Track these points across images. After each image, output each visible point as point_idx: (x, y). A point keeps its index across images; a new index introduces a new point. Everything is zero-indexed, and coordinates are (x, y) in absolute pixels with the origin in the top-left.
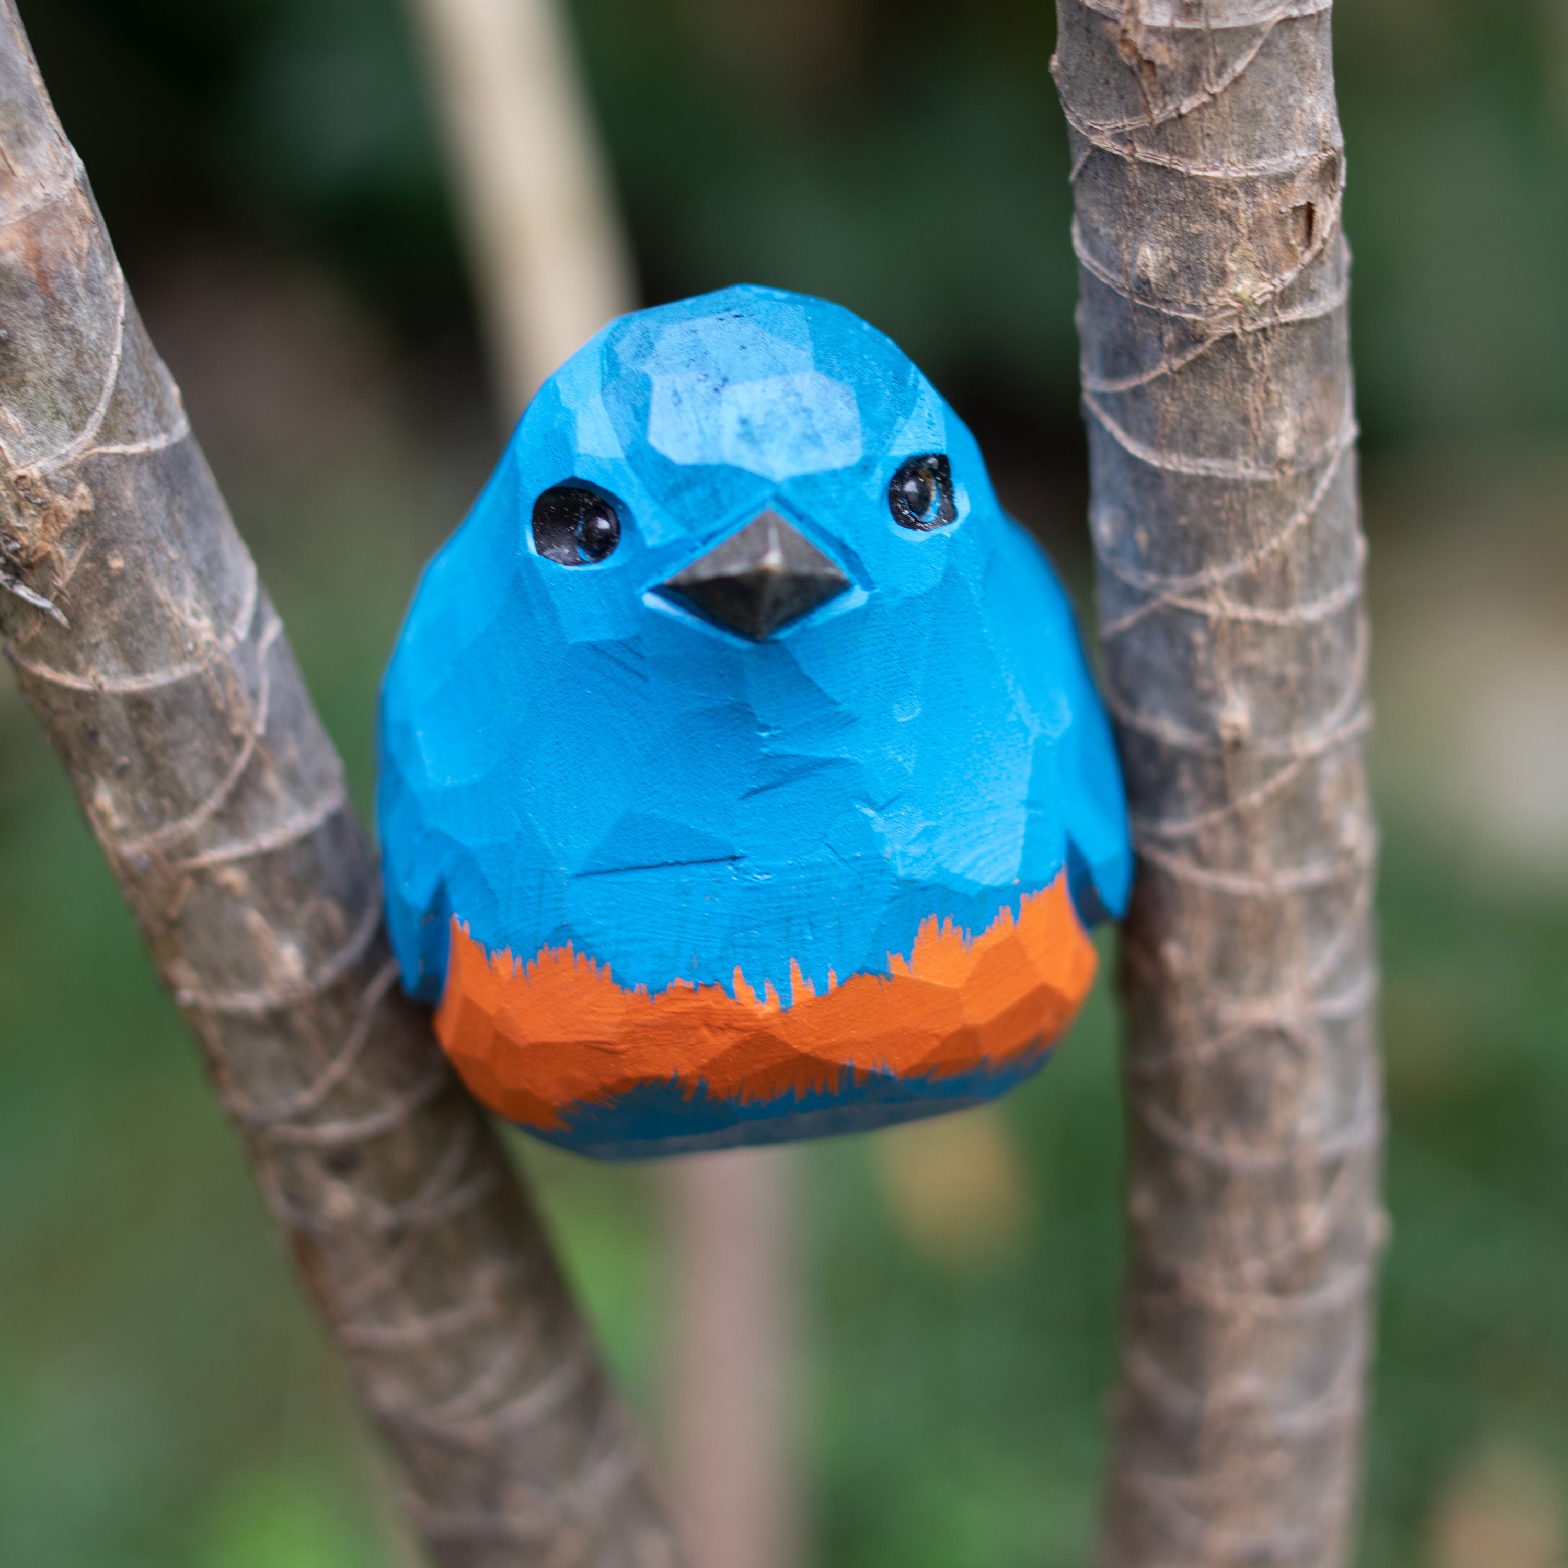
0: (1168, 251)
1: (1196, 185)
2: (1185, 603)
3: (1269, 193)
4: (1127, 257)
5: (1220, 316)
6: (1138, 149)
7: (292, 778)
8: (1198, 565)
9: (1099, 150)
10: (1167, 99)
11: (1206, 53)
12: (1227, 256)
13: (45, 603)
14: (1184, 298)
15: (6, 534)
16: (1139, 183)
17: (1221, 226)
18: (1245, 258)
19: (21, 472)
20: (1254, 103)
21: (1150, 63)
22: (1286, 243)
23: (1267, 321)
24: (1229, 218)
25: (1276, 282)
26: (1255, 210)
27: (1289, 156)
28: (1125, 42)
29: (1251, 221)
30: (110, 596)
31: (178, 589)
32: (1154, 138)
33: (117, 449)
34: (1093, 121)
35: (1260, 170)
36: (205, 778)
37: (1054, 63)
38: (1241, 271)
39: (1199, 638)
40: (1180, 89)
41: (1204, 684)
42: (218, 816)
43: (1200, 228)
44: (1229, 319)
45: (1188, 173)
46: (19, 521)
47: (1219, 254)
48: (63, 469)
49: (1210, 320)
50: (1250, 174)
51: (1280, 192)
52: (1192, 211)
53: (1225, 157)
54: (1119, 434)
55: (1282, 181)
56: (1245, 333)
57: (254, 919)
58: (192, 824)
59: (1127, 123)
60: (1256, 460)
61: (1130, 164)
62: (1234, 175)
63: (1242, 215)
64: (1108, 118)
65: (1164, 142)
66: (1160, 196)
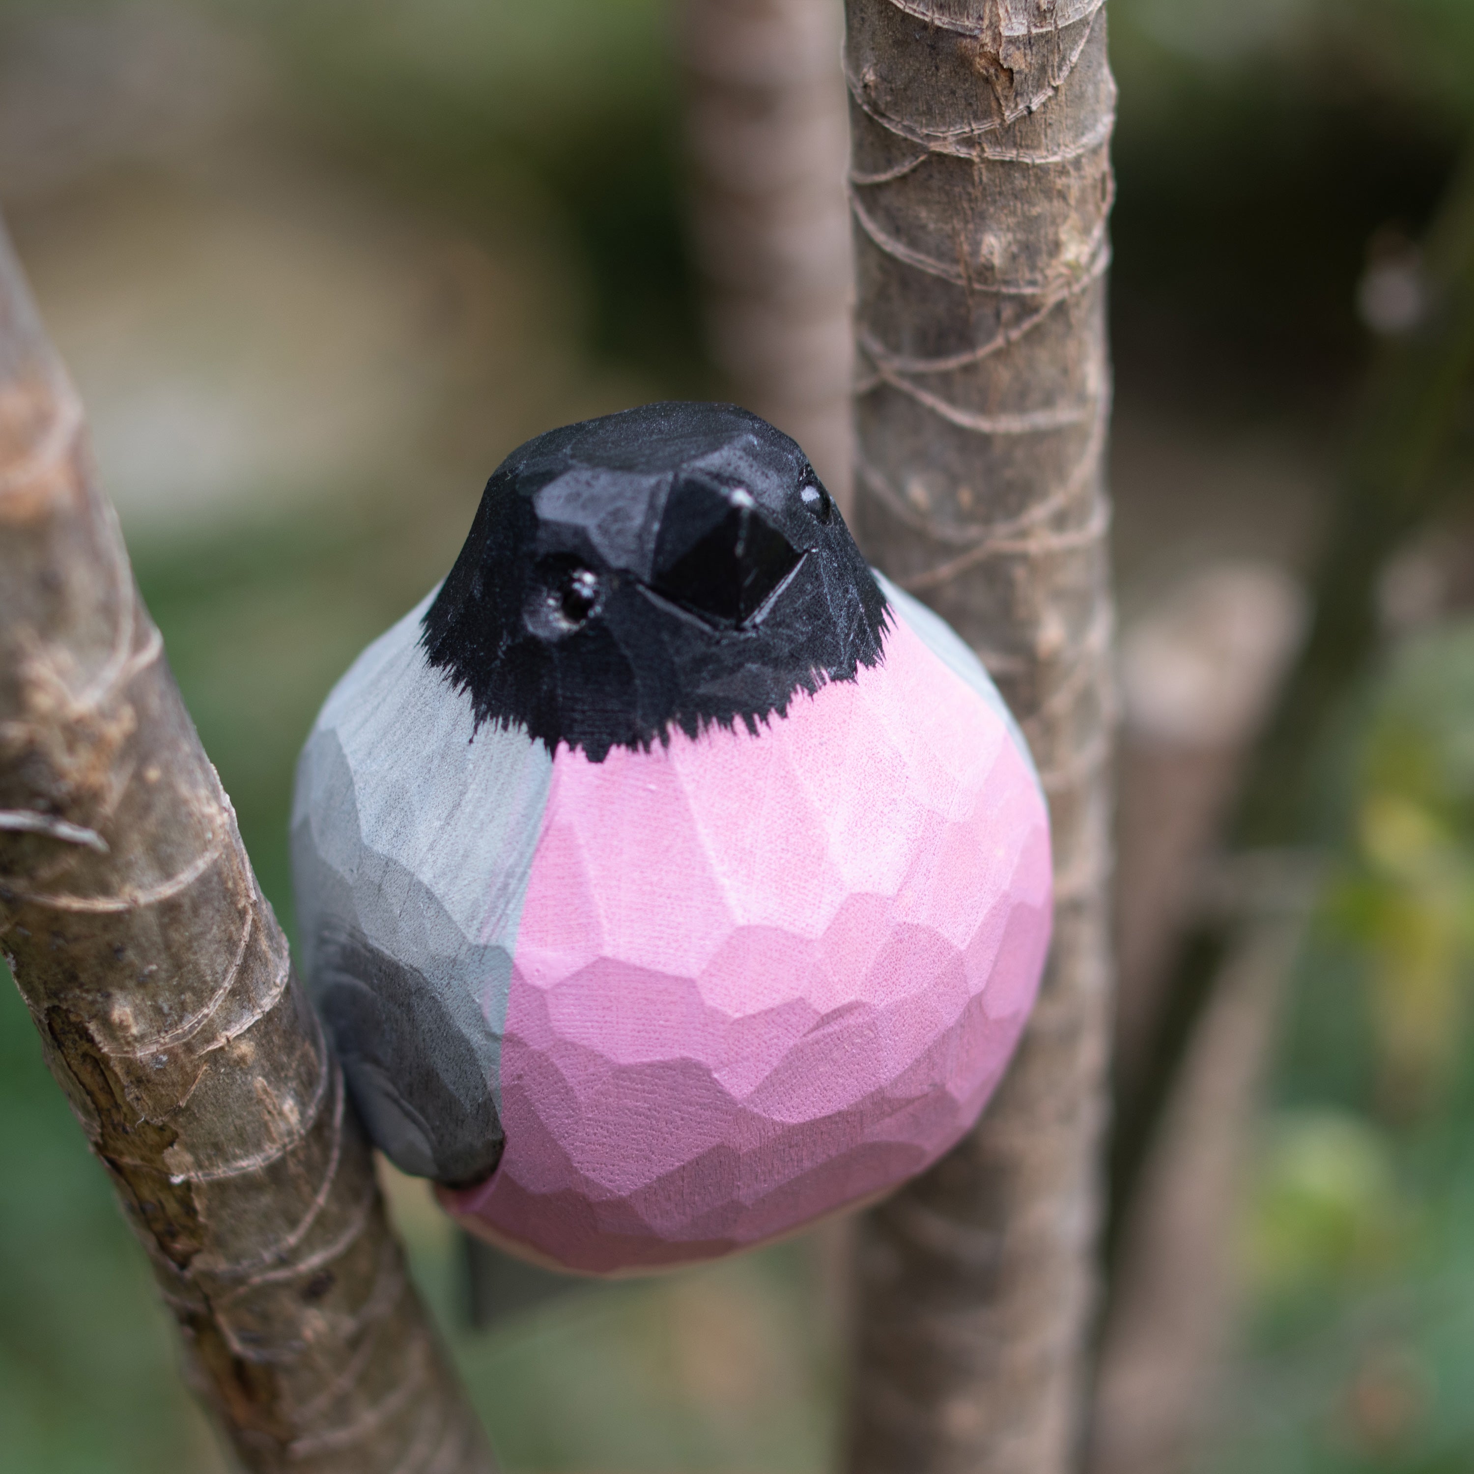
0: (1010, 236)
1: (1039, 172)
2: (1009, 546)
3: (1088, 167)
4: (966, 248)
5: (1054, 285)
6: (987, 149)
8: (1020, 508)
9: (940, 155)
10: (1019, 99)
11: (1052, 52)
12: (1060, 229)
13: (88, 835)
14: (1023, 275)
16: (985, 179)
17: (1057, 204)
18: (1073, 227)
19: (77, 710)
20: (1080, 86)
21: (1009, 70)
23: (1084, 279)
24: (1063, 195)
25: (1090, 242)
26: (1081, 182)
27: (1098, 127)
28: (982, 54)
29: (1077, 194)
30: (147, 808)
32: (1002, 137)
34: (931, 129)
35: (1083, 146)
36: (221, 961)
38: (1070, 240)
39: (1020, 574)
40: (1030, 89)
41: (1022, 613)
42: (233, 993)
43: (1039, 210)
44: (1062, 286)
45: (1033, 163)
47: (1054, 229)
49: (1046, 290)
50: (1078, 151)
51: (1094, 162)
52: (1033, 196)
53: (1061, 141)
54: (942, 407)
56: (1071, 295)
57: (260, 1082)
58: (211, 1009)
59: (978, 128)
60: (1070, 404)
61: (978, 164)
62: (1068, 156)
63: (1072, 190)
64: (951, 124)
65: (1012, 139)
66: (1004, 188)
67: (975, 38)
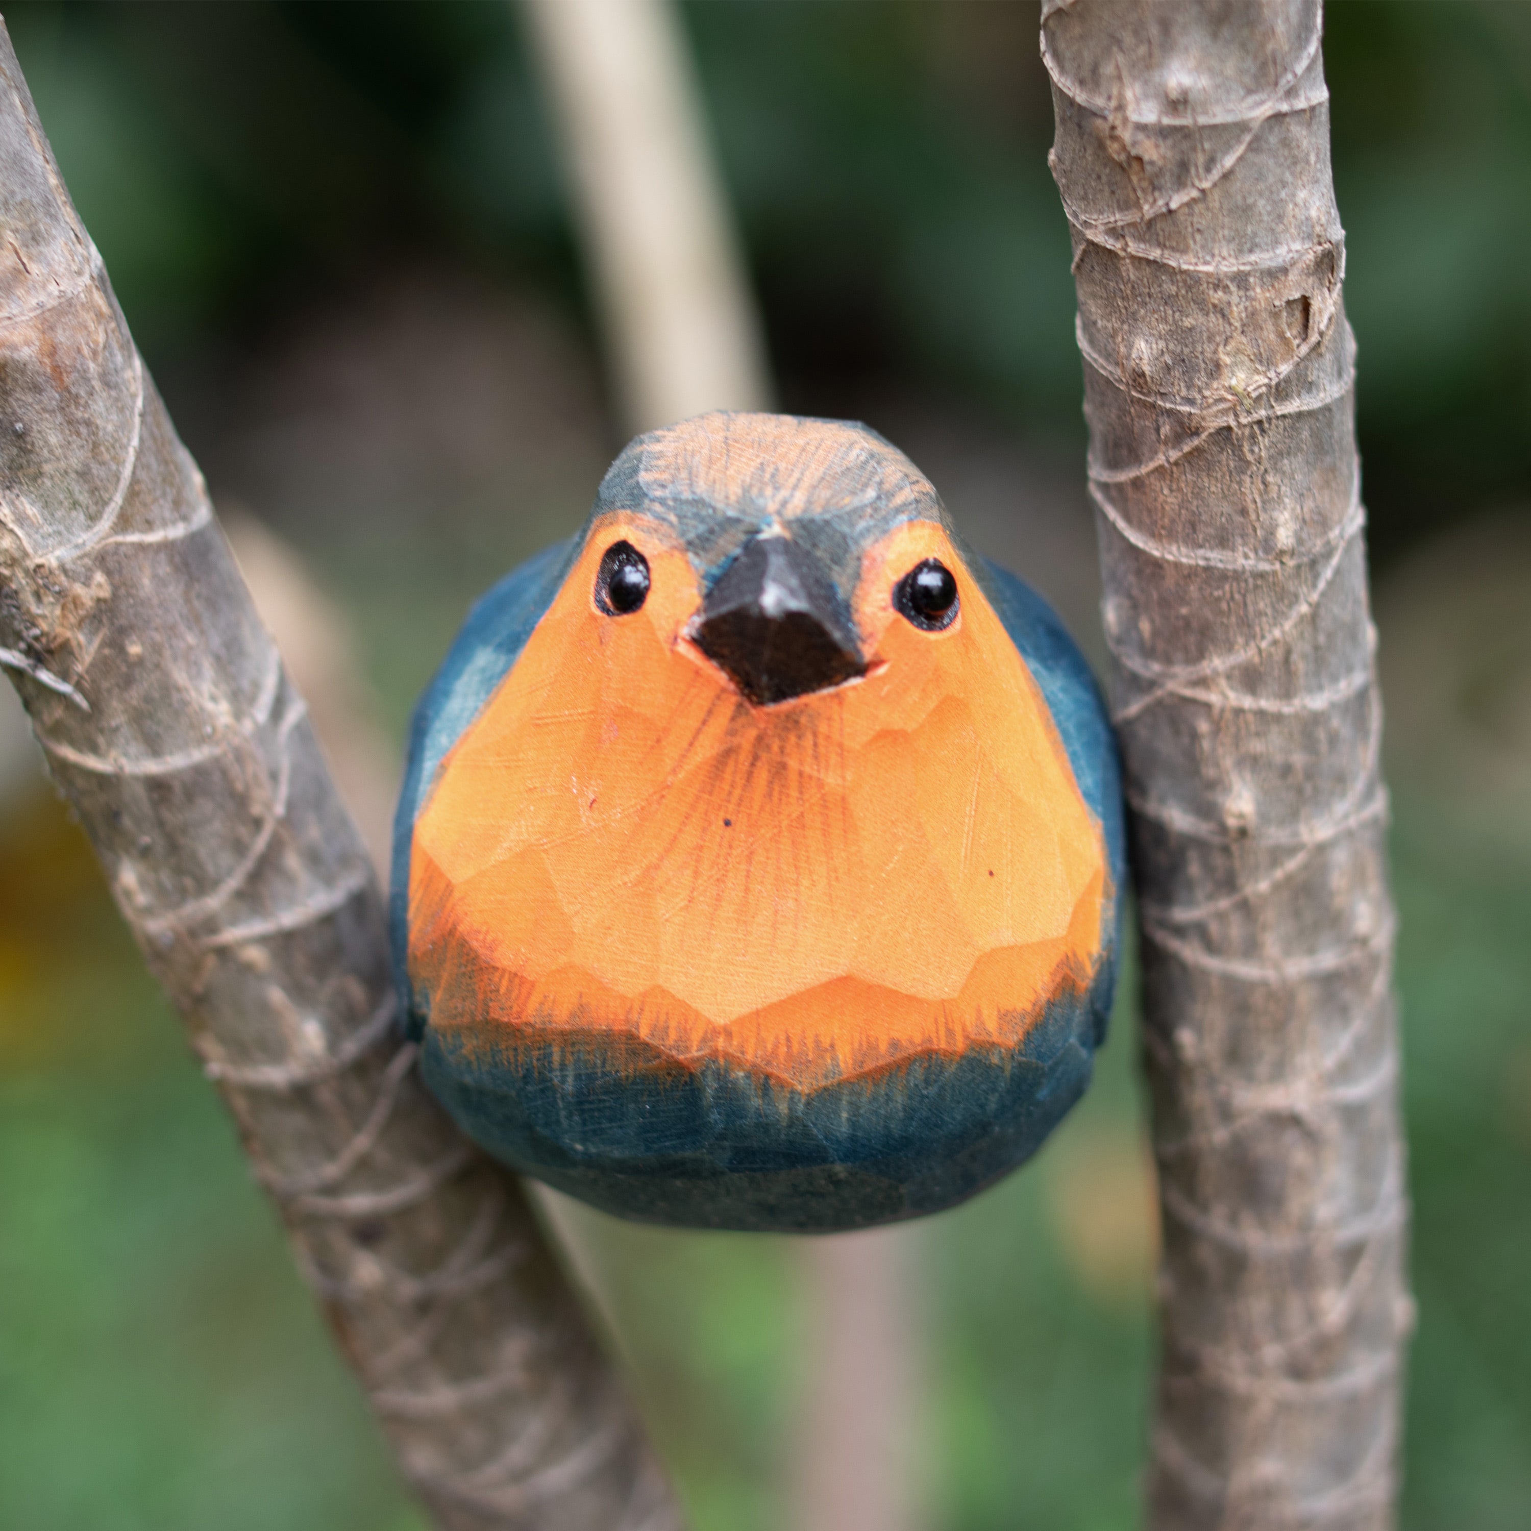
0: (1162, 344)
1: (1188, 279)
2: (1188, 692)
3: (1262, 287)
4: (1123, 349)
5: (1215, 409)
6: (1130, 244)
7: (313, 858)
8: (1201, 655)
9: (1094, 244)
10: (1157, 194)
11: (1194, 149)
12: (1221, 349)
13: (65, 688)
14: (1179, 392)
15: (28, 621)
16: (1132, 276)
17: (1214, 320)
18: (1238, 351)
19: (39, 561)
20: (1244, 198)
21: (1139, 159)
22: (1281, 336)
23: (1262, 413)
24: (1222, 312)
25: (1272, 374)
26: (1248, 304)
27: (1282, 250)
28: (1114, 138)
29: (1244, 315)
30: (128, 681)
31: (196, 674)
32: (1145, 233)
33: (133, 538)
34: (1087, 216)
35: (1252, 264)
36: (226, 858)
37: (1052, 157)
38: (1235, 364)
39: (1203, 726)
40: (1169, 185)
41: (1210, 772)
42: (240, 895)
43: (1193, 322)
44: (1224, 412)
45: (1180, 267)
46: (38, 608)
47: (1212, 347)
48: (81, 558)
49: (1205, 412)
50: (1242, 268)
51: (1273, 286)
52: (1184, 305)
53: (1216, 252)
54: (1121, 524)
55: (1275, 274)
56: (1239, 425)
57: (276, 995)
58: (214, 902)
59: (1119, 218)
60: (1256, 552)
61: (1124, 258)
62: (1225, 269)
63: (1235, 309)
64: (1101, 212)
65: (1155, 237)
66: (1152, 290)
67: (1105, 118)
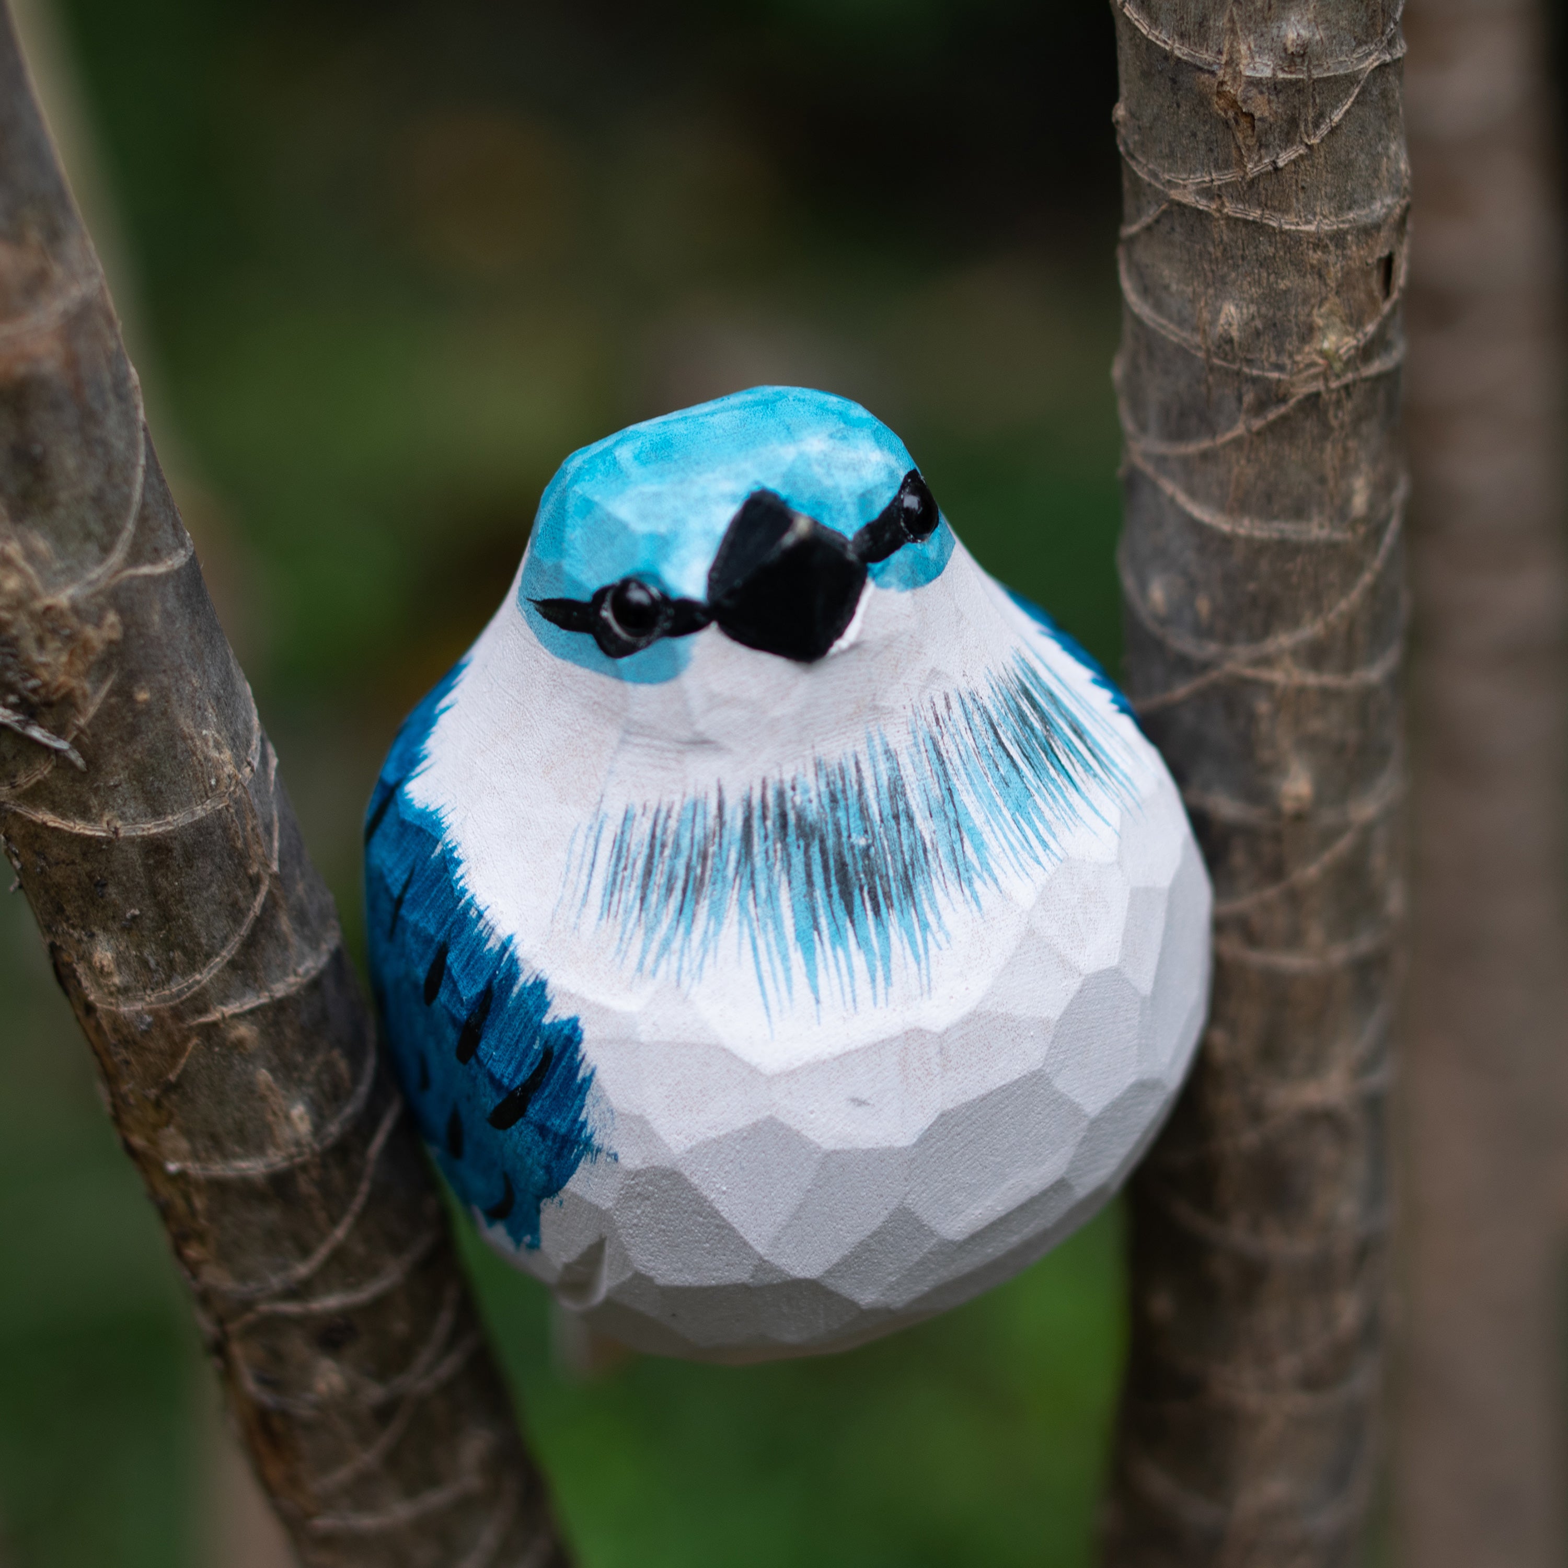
0: (1253, 309)
1: (1288, 239)
2: (1249, 672)
3: (1357, 245)
4: (1206, 315)
5: (1305, 374)
6: (1227, 204)
7: (301, 918)
8: (1266, 631)
9: (1179, 204)
10: (1263, 152)
11: (1305, 105)
12: (1315, 312)
13: (62, 745)
14: (1269, 356)
15: (26, 671)
16: (1225, 238)
17: (1311, 282)
18: (1331, 313)
19: (48, 601)
20: (1348, 153)
21: (1250, 115)
22: (1370, 294)
23: (1349, 377)
24: (1320, 273)
25: (1360, 336)
26: (1344, 263)
27: (1377, 206)
28: (1220, 94)
29: (1339, 275)
30: (133, 732)
31: (203, 722)
32: (1245, 192)
33: (145, 570)
34: (1173, 175)
35: (1350, 222)
36: (221, 925)
37: (1120, 112)
38: (1327, 326)
39: (1263, 707)
40: (1277, 142)
41: (1265, 755)
42: (232, 965)
43: (1288, 284)
44: (1315, 377)
45: (1281, 228)
46: (41, 655)
47: (1307, 310)
48: (94, 595)
49: (1295, 378)
50: (1341, 226)
51: (1367, 244)
52: (1281, 266)
53: (1318, 210)
54: (1182, 499)
55: (1368, 231)
56: (1329, 390)
57: (263, 1075)
58: (204, 977)
59: (1219, 178)
60: (1331, 520)
61: (1217, 220)
62: (1326, 228)
63: (1332, 269)
64: (1192, 171)
65: (1256, 196)
66: (1247, 252)
67: (1213, 73)
